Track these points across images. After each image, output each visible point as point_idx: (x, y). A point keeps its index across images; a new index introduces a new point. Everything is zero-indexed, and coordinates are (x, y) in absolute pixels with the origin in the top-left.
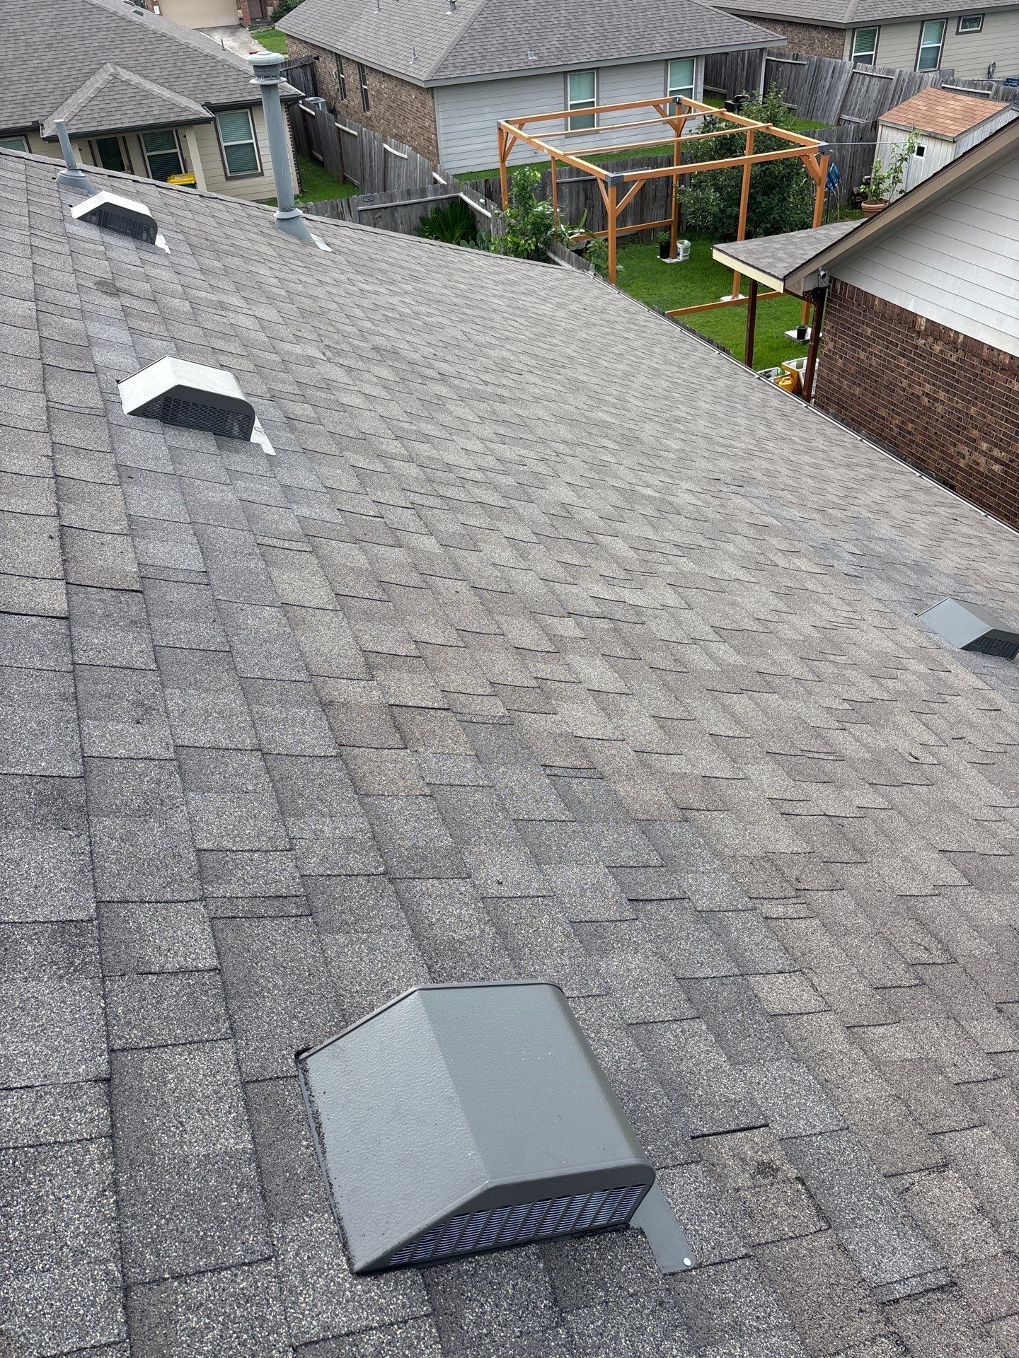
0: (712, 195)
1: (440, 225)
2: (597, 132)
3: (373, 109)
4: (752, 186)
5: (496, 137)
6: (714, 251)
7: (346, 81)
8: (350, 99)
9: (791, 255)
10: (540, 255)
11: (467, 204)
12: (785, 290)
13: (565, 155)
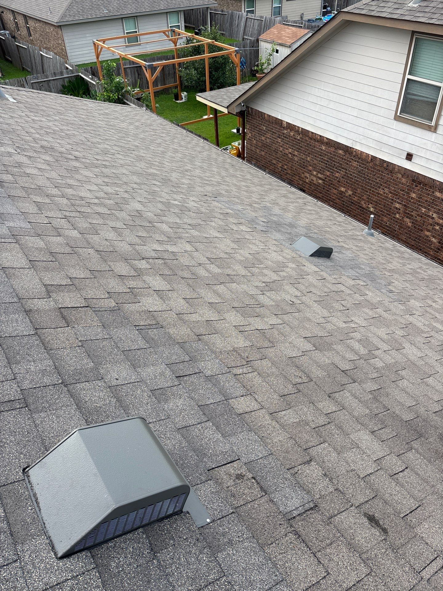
0: (194, 72)
1: (72, 89)
2: (140, 45)
3: (33, 36)
4: (210, 68)
5: (93, 47)
6: (197, 96)
7: (18, 23)
8: (21, 31)
9: (229, 97)
10: (120, 101)
11: (83, 78)
12: (228, 112)
13: (126, 55)
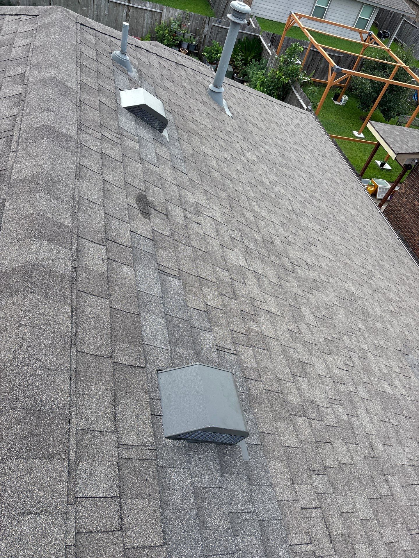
1: (245, 46)
2: (322, 22)
6: (369, 123)
11: (261, 42)
12: (395, 159)
13: (304, 28)
